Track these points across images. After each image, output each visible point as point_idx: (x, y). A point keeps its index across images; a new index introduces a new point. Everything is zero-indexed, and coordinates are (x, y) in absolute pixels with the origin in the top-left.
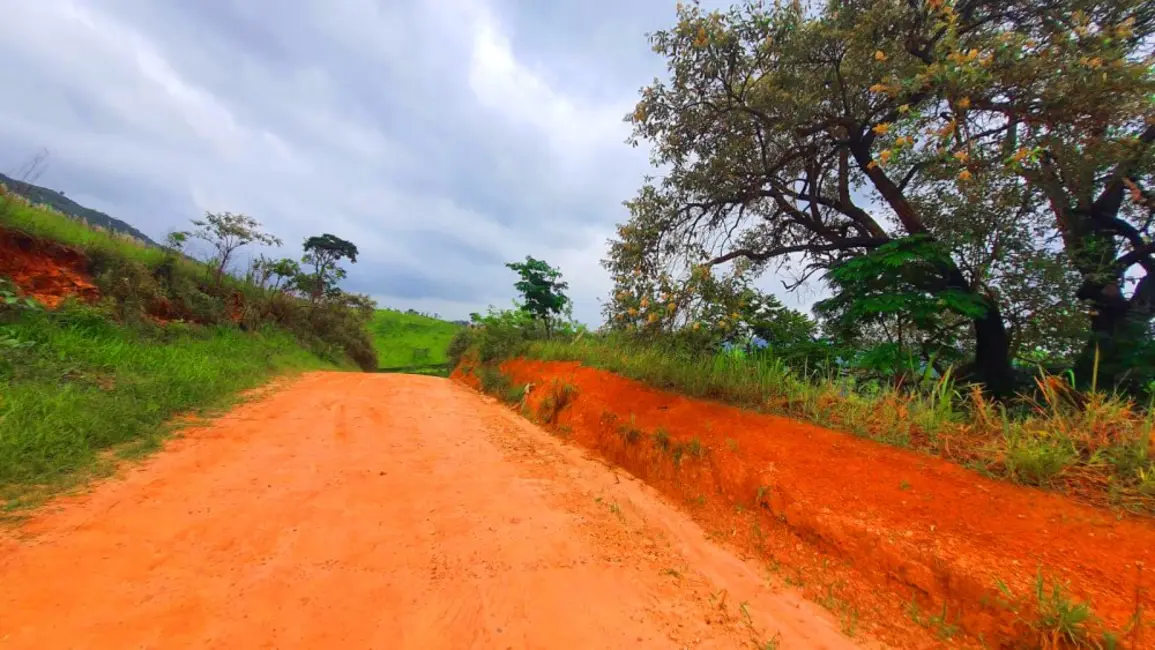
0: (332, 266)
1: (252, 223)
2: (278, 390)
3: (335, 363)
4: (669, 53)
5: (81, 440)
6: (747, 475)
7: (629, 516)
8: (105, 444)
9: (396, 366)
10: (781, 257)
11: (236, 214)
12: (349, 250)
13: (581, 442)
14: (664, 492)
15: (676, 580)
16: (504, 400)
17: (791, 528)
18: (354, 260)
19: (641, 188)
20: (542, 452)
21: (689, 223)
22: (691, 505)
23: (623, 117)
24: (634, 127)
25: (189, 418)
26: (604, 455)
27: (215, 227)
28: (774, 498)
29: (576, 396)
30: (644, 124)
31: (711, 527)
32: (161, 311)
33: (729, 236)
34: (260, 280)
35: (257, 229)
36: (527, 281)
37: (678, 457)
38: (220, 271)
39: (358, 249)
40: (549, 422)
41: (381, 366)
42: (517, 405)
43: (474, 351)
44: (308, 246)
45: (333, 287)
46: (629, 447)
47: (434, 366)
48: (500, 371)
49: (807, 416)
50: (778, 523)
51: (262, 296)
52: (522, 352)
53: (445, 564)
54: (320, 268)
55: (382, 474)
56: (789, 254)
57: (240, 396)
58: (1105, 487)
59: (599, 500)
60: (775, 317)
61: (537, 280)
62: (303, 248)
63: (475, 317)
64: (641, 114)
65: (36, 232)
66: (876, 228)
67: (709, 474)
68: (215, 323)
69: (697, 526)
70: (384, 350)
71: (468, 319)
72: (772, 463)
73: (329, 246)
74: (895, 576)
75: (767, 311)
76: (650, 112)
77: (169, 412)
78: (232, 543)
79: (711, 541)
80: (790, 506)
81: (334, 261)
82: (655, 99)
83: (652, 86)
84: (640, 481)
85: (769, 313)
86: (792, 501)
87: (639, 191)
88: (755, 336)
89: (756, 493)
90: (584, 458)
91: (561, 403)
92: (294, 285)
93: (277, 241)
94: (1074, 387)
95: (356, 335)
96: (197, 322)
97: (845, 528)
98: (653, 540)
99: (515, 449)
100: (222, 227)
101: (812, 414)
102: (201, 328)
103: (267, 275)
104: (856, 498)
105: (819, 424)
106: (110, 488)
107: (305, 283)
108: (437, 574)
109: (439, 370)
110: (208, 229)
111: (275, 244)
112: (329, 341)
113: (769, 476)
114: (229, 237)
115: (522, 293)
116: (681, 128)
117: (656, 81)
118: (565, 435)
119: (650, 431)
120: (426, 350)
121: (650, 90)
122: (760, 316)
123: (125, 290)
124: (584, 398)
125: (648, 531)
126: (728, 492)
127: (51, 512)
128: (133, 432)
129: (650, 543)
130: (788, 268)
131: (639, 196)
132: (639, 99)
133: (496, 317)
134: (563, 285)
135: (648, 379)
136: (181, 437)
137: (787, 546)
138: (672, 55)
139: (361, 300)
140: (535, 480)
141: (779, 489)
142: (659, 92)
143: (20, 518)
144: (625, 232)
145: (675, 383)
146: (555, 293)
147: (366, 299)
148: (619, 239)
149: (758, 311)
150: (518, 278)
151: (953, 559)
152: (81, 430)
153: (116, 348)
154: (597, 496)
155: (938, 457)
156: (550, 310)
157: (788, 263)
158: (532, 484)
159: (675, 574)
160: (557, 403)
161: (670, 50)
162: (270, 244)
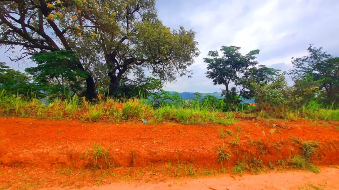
49: (18, 114)
58: (108, 118)
66: (55, 45)
74: (55, 163)
94: (105, 96)
97: (34, 154)
101: (20, 113)
104: (40, 141)
105: (24, 117)
130: (13, 52)
151: (74, 149)
155: (71, 120)
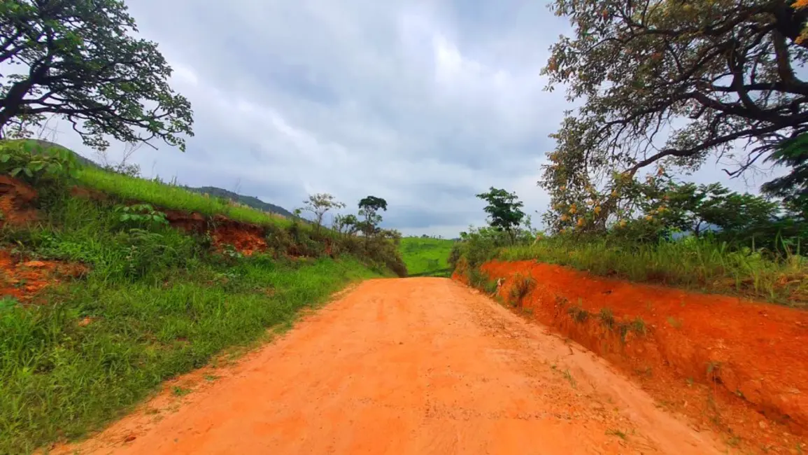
0: (374, 215)
1: (330, 198)
2: (348, 292)
3: (381, 274)
4: (569, 13)
5: (259, 324)
6: (694, 351)
7: (580, 382)
8: (269, 325)
9: (419, 272)
10: (721, 148)
11: (323, 194)
12: (381, 203)
13: (542, 321)
14: (613, 363)
15: (621, 440)
16: (484, 291)
17: (751, 405)
18: (385, 209)
19: (563, 121)
20: (510, 329)
21: (610, 139)
22: (639, 375)
23: (539, 72)
24: (549, 77)
25: (306, 310)
26: (559, 330)
27: (313, 203)
28: (726, 374)
29: (534, 286)
30: (557, 72)
31: (661, 397)
32: (294, 252)
33: (651, 141)
34: (339, 228)
35: (333, 200)
36: (493, 205)
37: (622, 334)
38: (319, 225)
39: (387, 203)
40: (516, 306)
41: (409, 273)
42: (493, 294)
43: (464, 258)
44: (360, 205)
45: (376, 227)
46: (580, 325)
47: (442, 271)
48: (481, 270)
50: (734, 398)
51: (340, 238)
52: (494, 256)
53: (435, 407)
54: (368, 217)
55: (401, 343)
56: (731, 143)
57: (329, 296)
59: (554, 367)
60: (723, 203)
61: (499, 203)
62: (358, 206)
63: (464, 234)
64: (553, 65)
65: (241, 220)
67: (656, 349)
68: (319, 256)
69: (646, 394)
70: (409, 262)
71: (459, 236)
72: (721, 341)
73: (373, 203)
75: (714, 198)
76: (561, 61)
77: (297, 307)
78: (318, 383)
79: (661, 409)
80: (746, 383)
81: (375, 211)
82: (562, 51)
83: (559, 41)
84: (592, 353)
85: (716, 200)
86: (748, 378)
87: (561, 124)
88: (704, 222)
89: (705, 368)
90: (543, 333)
91: (524, 291)
92: (355, 229)
93: (344, 205)
95: (393, 255)
96: (310, 256)
98: (603, 403)
99: (490, 327)
100: (316, 202)
101: (766, 292)
102: (313, 260)
103: (342, 225)
105: (776, 302)
106: (269, 349)
107: (361, 226)
108: (429, 414)
109: (446, 273)
110: (311, 204)
111: (342, 207)
112: (377, 260)
113: (719, 352)
114: (320, 207)
115: (490, 214)
116: (590, 66)
117: (561, 37)
118: (528, 315)
119: (596, 311)
120: (437, 260)
121: (558, 45)
122: (707, 204)
123: (277, 242)
124: (540, 287)
125: (597, 395)
126: (675, 366)
127: (245, 361)
128: (281, 318)
129: (598, 406)
130: (732, 156)
131: (561, 127)
132: (550, 55)
133: (476, 233)
134: (519, 204)
135: (592, 268)
136: (302, 321)
137: (747, 422)
138: (572, 13)
139: (392, 233)
140: (503, 351)
141: (732, 365)
142: (565, 44)
143: (234, 363)
144: (554, 158)
145: (618, 271)
146: (514, 211)
147: (395, 232)
148: (552, 163)
149: (703, 200)
150: (487, 204)
152: (259, 318)
153: (274, 275)
154: (553, 364)
156: (512, 224)
157: (731, 151)
158: (501, 353)
159: (622, 436)
160: (520, 291)
161: (570, 9)
162: (340, 207)
